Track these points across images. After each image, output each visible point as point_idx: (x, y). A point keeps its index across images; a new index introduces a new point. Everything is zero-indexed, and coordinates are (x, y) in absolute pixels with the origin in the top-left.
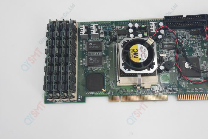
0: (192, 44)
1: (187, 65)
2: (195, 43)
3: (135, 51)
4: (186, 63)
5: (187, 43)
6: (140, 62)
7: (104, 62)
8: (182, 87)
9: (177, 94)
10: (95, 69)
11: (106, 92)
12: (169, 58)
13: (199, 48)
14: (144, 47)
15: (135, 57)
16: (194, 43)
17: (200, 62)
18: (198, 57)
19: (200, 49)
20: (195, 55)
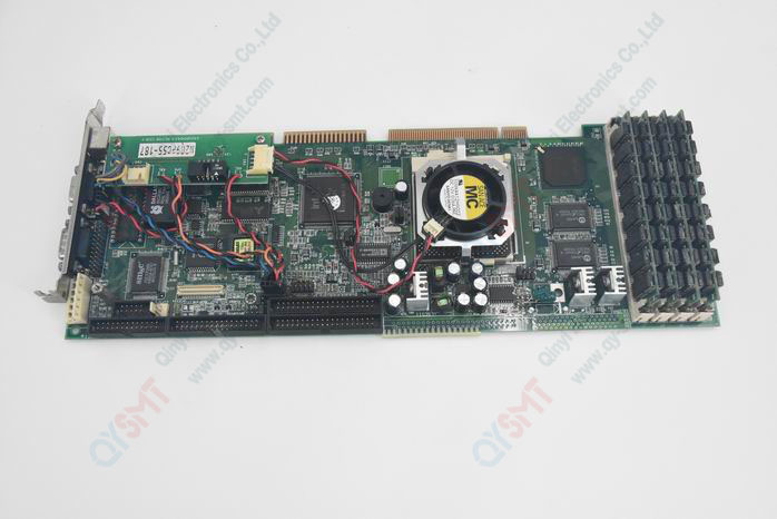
0: (314, 261)
1: (336, 202)
2: (305, 262)
3: (472, 204)
4: (336, 208)
5: (324, 263)
6: (461, 177)
7: (545, 217)
8: (354, 157)
9: (364, 144)
10: (566, 199)
11: (534, 147)
12: (377, 224)
13: (298, 250)
14: (450, 213)
15: (475, 188)
16: (308, 262)
17: (300, 214)
18: (303, 226)
19: (295, 247)
20: (311, 232)
